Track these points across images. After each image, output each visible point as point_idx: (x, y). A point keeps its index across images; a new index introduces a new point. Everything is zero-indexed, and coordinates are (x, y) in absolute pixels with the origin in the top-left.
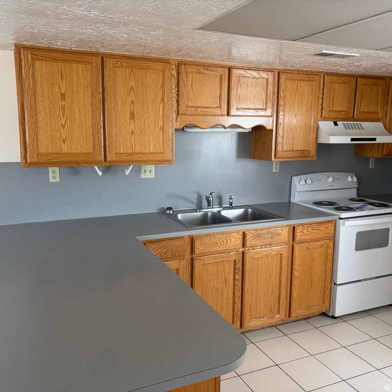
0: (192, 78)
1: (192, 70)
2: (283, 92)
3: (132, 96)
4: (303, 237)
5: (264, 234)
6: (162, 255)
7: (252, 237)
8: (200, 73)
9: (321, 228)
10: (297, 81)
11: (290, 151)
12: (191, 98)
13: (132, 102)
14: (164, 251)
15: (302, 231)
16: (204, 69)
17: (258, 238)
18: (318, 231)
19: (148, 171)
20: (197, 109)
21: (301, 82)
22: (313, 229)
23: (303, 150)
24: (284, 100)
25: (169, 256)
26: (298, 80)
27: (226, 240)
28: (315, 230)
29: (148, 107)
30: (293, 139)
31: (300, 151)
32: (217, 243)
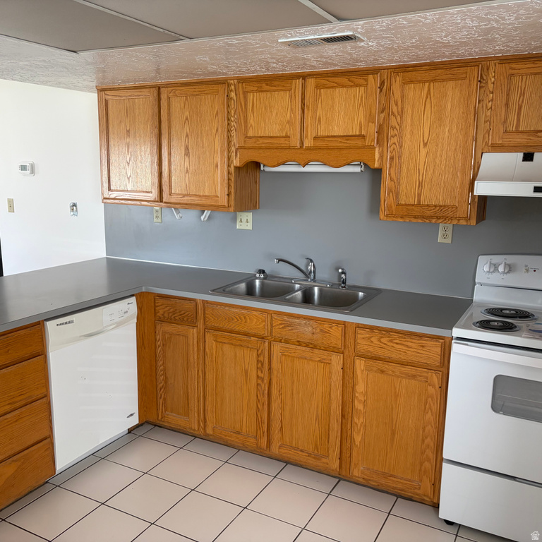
0: (253, 99)
1: (252, 88)
2: (396, 105)
3: (187, 129)
4: (371, 349)
5: (299, 324)
6: (170, 315)
7: (281, 324)
8: (262, 91)
9: (410, 344)
10: (427, 84)
11: (413, 205)
12: (251, 126)
13: (187, 136)
14: (172, 310)
15: (369, 338)
16: (267, 85)
17: (290, 328)
18: (402, 347)
19: (244, 220)
20: (258, 141)
21: (437, 84)
22: (391, 341)
23: (440, 206)
24: (399, 118)
25: (177, 318)
26: (429, 81)
27: (245, 317)
28: (397, 343)
29: (203, 141)
30: (420, 185)
31: (435, 206)
32: (233, 319)
